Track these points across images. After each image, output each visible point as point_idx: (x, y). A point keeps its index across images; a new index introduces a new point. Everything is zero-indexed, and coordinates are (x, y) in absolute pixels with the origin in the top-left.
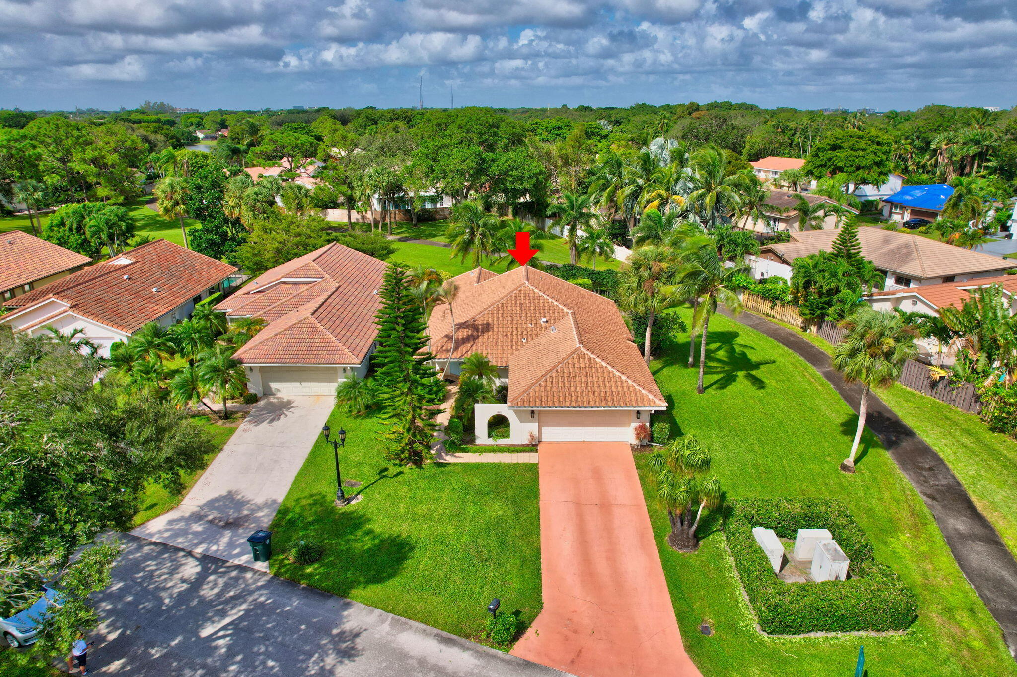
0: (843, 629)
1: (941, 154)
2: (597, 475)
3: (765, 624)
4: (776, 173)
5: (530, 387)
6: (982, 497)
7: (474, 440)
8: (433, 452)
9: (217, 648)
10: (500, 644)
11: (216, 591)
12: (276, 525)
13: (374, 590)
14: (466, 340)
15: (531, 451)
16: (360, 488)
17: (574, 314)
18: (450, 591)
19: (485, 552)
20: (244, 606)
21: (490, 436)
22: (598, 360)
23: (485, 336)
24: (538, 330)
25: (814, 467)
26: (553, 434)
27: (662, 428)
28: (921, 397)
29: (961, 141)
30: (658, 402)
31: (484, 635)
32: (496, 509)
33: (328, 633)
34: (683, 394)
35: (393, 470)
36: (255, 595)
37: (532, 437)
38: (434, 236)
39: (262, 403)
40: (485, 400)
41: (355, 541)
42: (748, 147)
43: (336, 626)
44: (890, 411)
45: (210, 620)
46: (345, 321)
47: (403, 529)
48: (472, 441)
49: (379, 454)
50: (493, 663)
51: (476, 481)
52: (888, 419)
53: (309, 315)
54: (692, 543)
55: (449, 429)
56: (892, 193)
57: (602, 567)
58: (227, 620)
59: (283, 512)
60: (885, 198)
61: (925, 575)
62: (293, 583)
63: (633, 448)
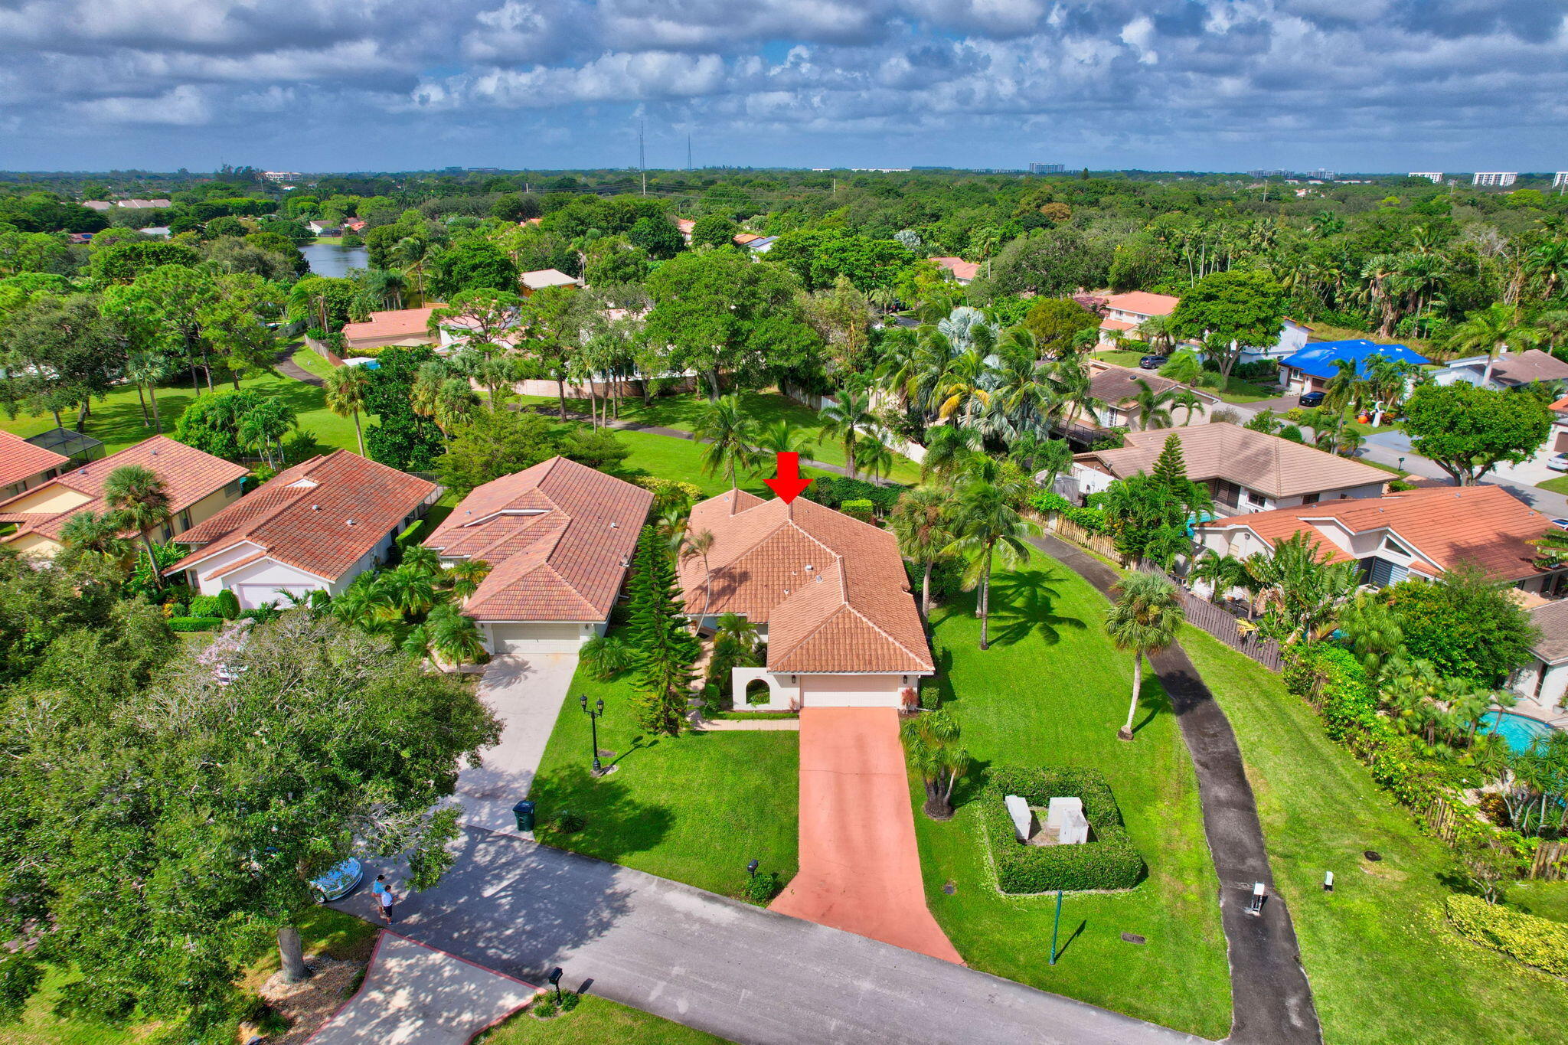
0: (1074, 887)
1: (1375, 285)
2: (861, 743)
3: (1004, 882)
4: (1142, 317)
5: (790, 651)
6: (1253, 764)
7: (731, 706)
8: (688, 719)
9: (500, 905)
10: (758, 901)
11: (488, 858)
12: (532, 796)
13: (640, 856)
14: (723, 592)
15: (792, 717)
16: (615, 758)
17: (843, 561)
18: (710, 856)
19: (744, 820)
20: (518, 871)
21: (748, 701)
22: (865, 620)
23: (743, 587)
24: (802, 580)
25: (1091, 735)
26: (815, 699)
27: (931, 693)
28: (1232, 653)
29: (1401, 268)
30: (925, 666)
31: (743, 893)
32: (755, 779)
33: (602, 892)
34: (965, 651)
35: (647, 739)
36: (528, 860)
37: (793, 702)
38: (674, 421)
39: (495, 663)
40: (743, 664)
41: (616, 811)
42: (1116, 264)
43: (609, 887)
44: (1193, 670)
45: (489, 882)
46: (583, 567)
47: (662, 799)
48: (729, 706)
49: (631, 722)
50: (752, 916)
51: (734, 750)
52: (1190, 680)
53: (544, 561)
54: (946, 811)
55: (704, 693)
56: (1294, 349)
57: (857, 833)
58: (505, 883)
59: (538, 783)
60: (1286, 357)
61: (1169, 841)
62: (560, 850)
63: (901, 714)
